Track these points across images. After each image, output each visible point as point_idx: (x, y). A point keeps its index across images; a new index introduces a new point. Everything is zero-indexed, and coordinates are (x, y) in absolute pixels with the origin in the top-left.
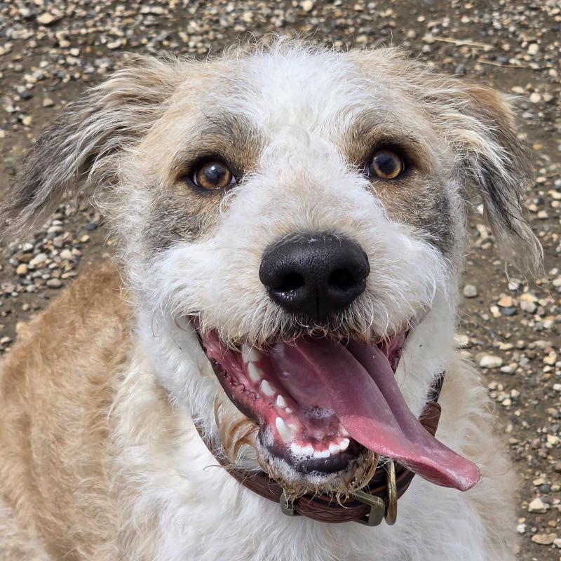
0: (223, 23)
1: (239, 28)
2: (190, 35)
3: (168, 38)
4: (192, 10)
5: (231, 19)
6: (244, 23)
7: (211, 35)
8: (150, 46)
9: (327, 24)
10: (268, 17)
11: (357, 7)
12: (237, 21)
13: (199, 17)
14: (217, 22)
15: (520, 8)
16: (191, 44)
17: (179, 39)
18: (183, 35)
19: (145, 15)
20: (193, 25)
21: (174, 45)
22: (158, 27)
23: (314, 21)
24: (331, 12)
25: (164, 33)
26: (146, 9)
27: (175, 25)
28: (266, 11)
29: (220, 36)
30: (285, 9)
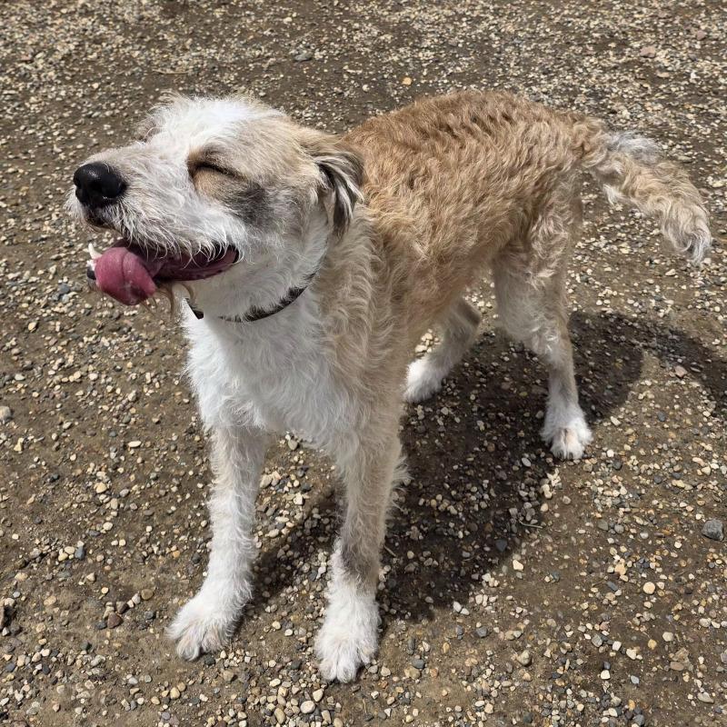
0: (50, 97)
1: (58, 99)
2: (31, 104)
3: (19, 106)
4: (32, 91)
5: (54, 95)
6: (61, 96)
7: (43, 103)
8: (9, 111)
9: (107, 95)
10: (75, 93)
11: (123, 85)
12: (57, 95)
13: (36, 94)
14: (46, 96)
15: (210, 81)
16: (32, 108)
17: (25, 106)
18: (27, 104)
19: (6, 95)
20: (33, 99)
21: (22, 109)
22: (13, 101)
23: (100, 94)
24: (109, 89)
25: (16, 104)
26: (6, 92)
27: (23, 99)
28: (73, 90)
29: (48, 104)
30: (84, 88)
